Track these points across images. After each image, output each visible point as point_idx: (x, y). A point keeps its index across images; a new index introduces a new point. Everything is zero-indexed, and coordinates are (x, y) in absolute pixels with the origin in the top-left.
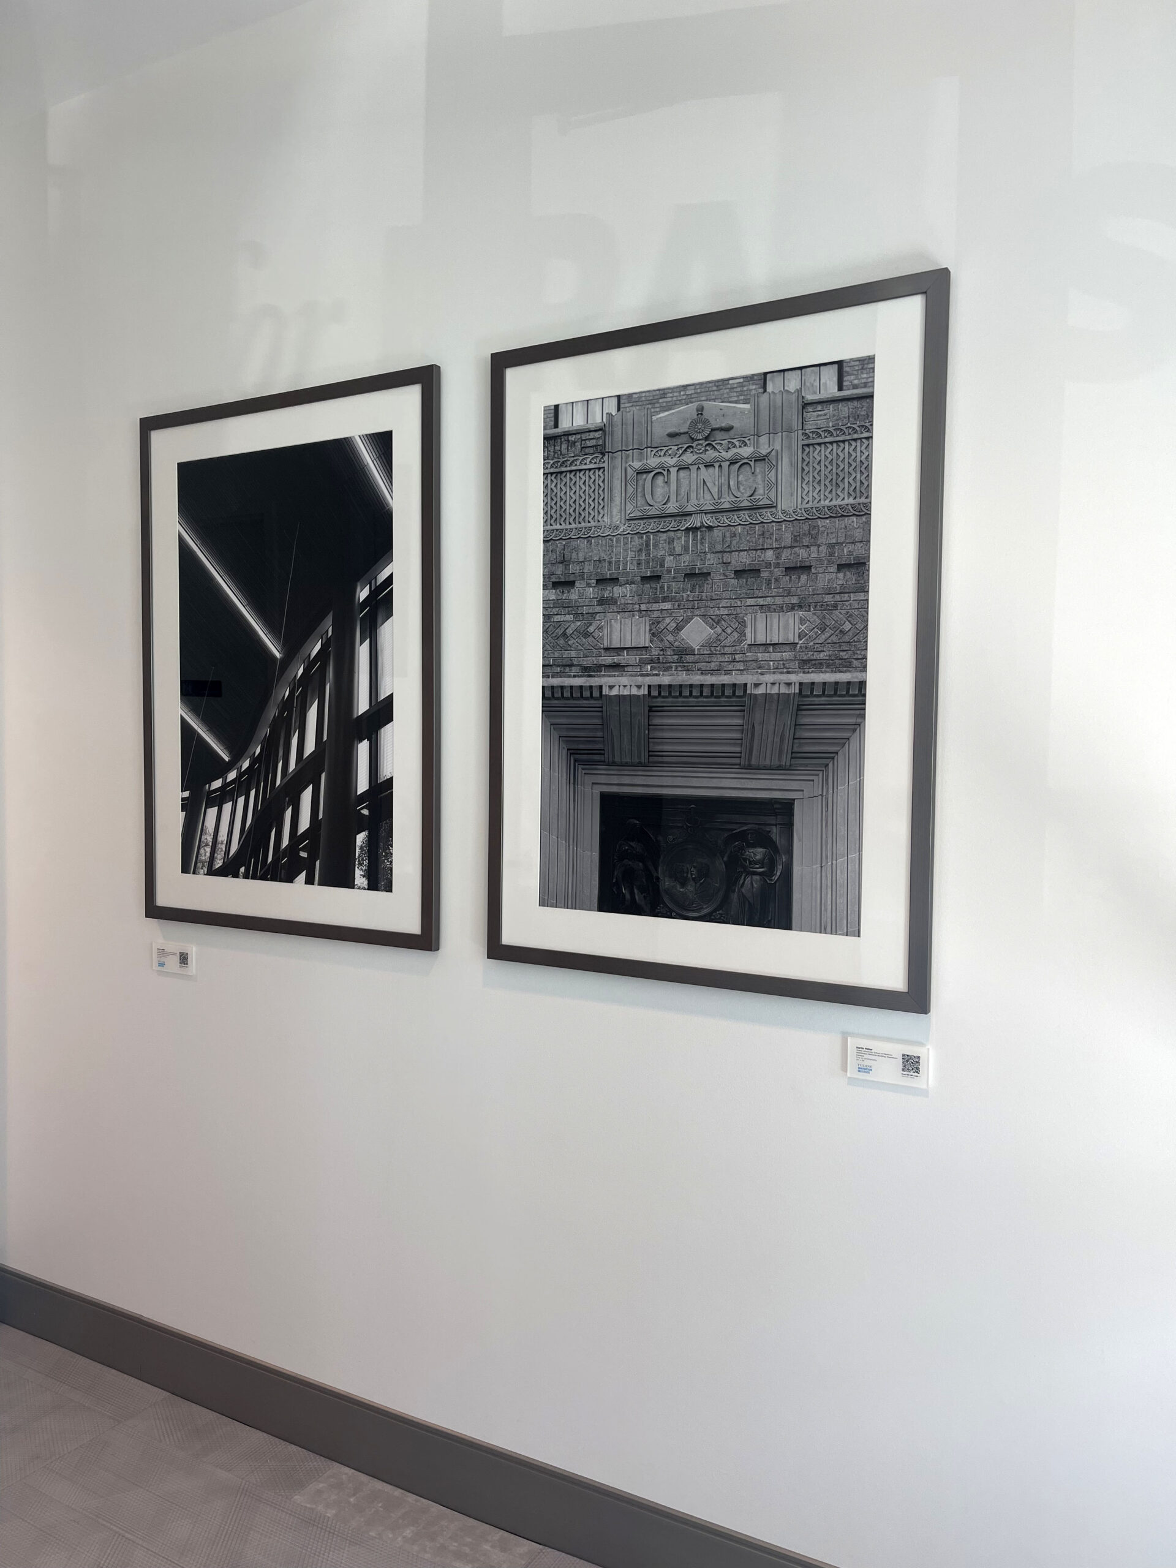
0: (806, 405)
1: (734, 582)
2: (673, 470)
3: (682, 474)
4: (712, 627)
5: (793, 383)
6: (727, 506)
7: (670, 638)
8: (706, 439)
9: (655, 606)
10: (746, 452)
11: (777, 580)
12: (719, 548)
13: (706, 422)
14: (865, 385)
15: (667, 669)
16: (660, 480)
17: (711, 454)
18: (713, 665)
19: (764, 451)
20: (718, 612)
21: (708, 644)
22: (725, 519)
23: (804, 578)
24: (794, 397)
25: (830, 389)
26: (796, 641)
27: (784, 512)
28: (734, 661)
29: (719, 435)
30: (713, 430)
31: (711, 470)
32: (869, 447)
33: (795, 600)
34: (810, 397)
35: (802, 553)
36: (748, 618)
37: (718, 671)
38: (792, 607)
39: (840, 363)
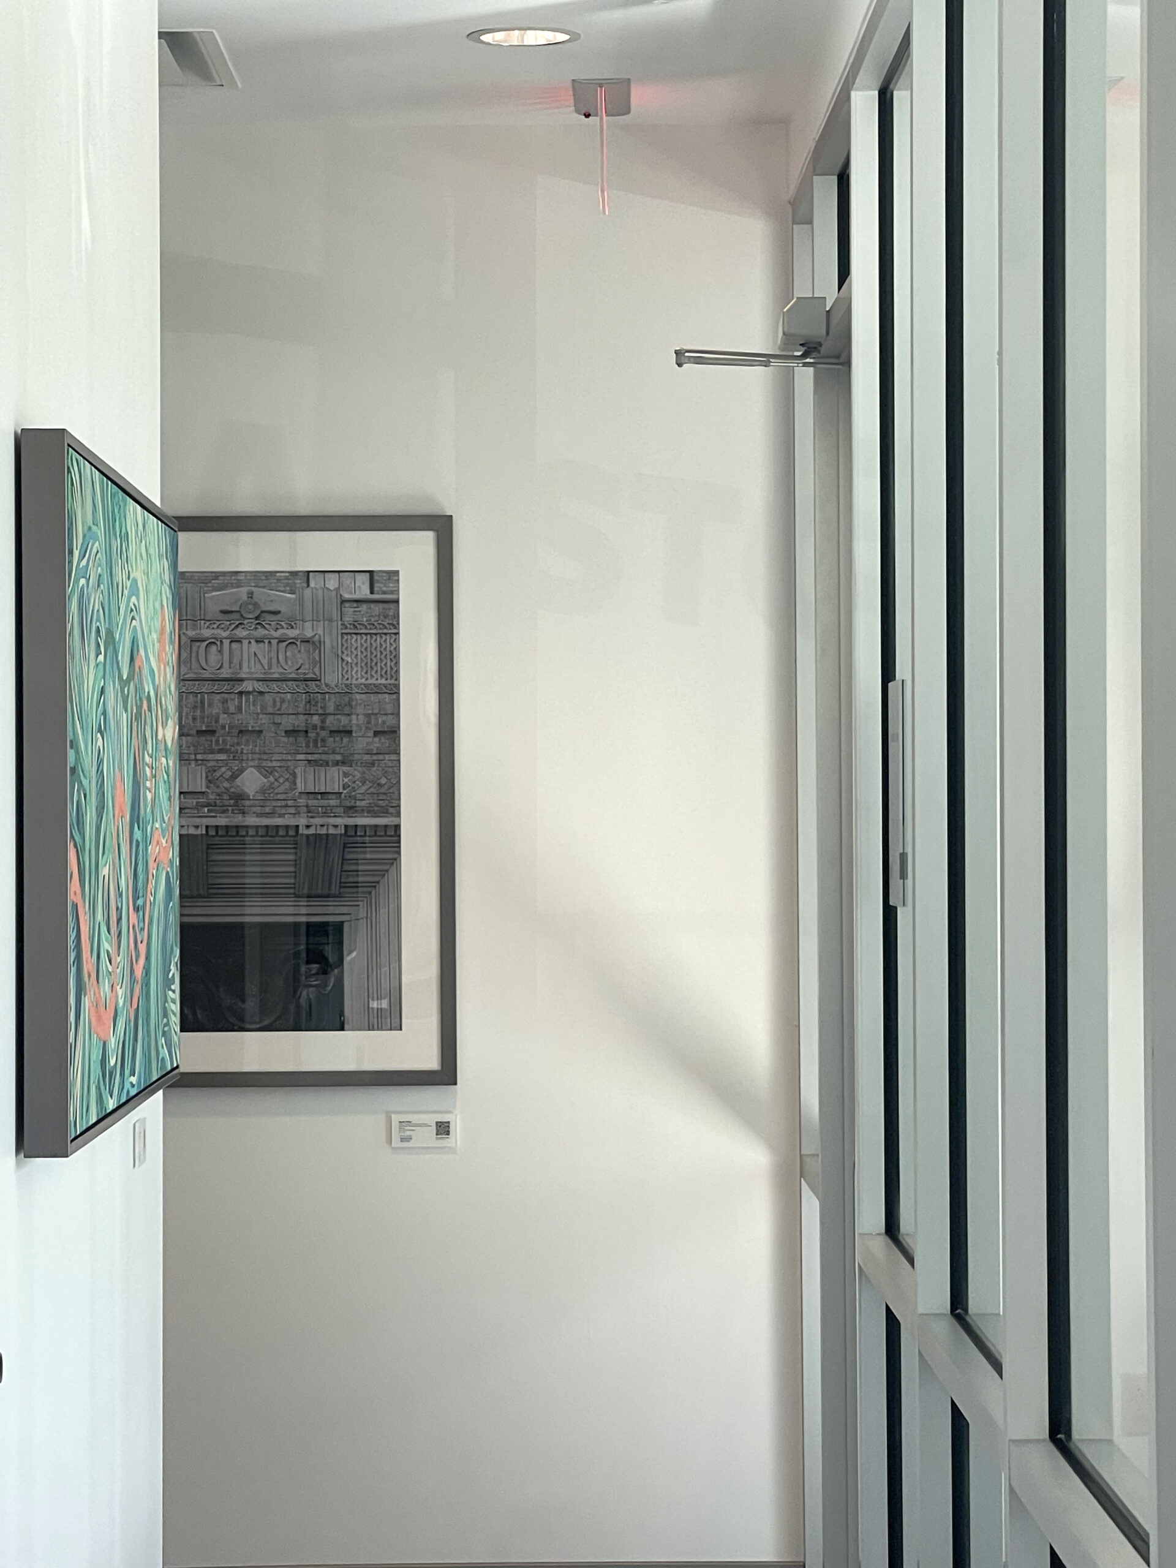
0: (343, 601)
1: (285, 740)
2: (226, 642)
3: (235, 645)
4: (266, 777)
5: (332, 583)
6: (276, 676)
7: (226, 784)
8: (257, 618)
9: (210, 757)
10: (292, 633)
11: (323, 740)
12: (270, 710)
13: (256, 605)
14: (392, 592)
15: (223, 812)
16: (213, 649)
17: (261, 632)
18: (267, 810)
19: (309, 633)
20: (270, 764)
21: (262, 791)
22: (274, 686)
23: (345, 740)
24: (334, 593)
25: (364, 592)
26: (341, 791)
27: (327, 685)
28: (287, 806)
29: (269, 617)
30: (262, 612)
31: (261, 645)
32: (397, 641)
33: (339, 757)
34: (347, 596)
35: (344, 720)
36: (298, 771)
37: (271, 814)
38: (337, 763)
39: (371, 572)
